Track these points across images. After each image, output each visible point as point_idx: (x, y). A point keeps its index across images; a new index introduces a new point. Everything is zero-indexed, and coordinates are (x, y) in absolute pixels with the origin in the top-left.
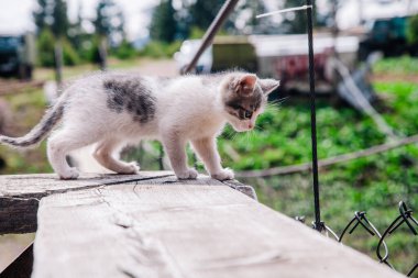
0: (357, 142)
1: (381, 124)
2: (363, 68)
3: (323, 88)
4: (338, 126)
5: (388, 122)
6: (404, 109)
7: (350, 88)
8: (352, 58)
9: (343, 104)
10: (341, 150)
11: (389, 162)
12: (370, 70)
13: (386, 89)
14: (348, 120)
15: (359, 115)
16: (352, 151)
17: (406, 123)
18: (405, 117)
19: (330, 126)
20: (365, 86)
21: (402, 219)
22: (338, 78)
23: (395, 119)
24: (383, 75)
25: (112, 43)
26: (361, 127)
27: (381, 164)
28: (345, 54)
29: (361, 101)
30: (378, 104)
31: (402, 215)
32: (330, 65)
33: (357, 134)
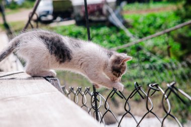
0: (118, 42)
1: (128, 33)
2: (119, 9)
3: (103, 18)
4: (109, 35)
5: (131, 32)
6: (137, 26)
7: (114, 18)
8: (114, 4)
9: (111, 25)
10: (111, 45)
11: (132, 49)
12: (122, 10)
13: (129, 17)
14: (114, 32)
15: (118, 30)
16: (116, 46)
17: (138, 32)
18: (138, 29)
19: (106, 35)
20: (120, 17)
22: (109, 13)
23: (133, 30)
24: (128, 11)
26: (119, 34)
28: (111, 3)
29: (119, 23)
30: (126, 24)
32: (105, 8)
33: (118, 38)
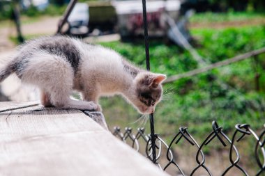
0: (180, 67)
1: (195, 55)
2: (183, 21)
3: (159, 33)
4: (168, 57)
5: (200, 54)
6: (208, 45)
7: (175, 33)
8: (175, 14)
9: (171, 43)
10: (171, 72)
12: (187, 22)
13: (197, 33)
14: (175, 53)
15: (181, 50)
16: (178, 73)
17: (210, 54)
18: (210, 50)
19: (163, 57)
20: (185, 31)
21: (214, 134)
22: (168, 27)
23: (204, 52)
24: (196, 24)
25: (24, 6)
26: (183, 57)
27: (196, 79)
28: (172, 12)
29: (182, 41)
30: (193, 43)
31: (215, 132)
32: (163, 19)
33: (181, 62)
